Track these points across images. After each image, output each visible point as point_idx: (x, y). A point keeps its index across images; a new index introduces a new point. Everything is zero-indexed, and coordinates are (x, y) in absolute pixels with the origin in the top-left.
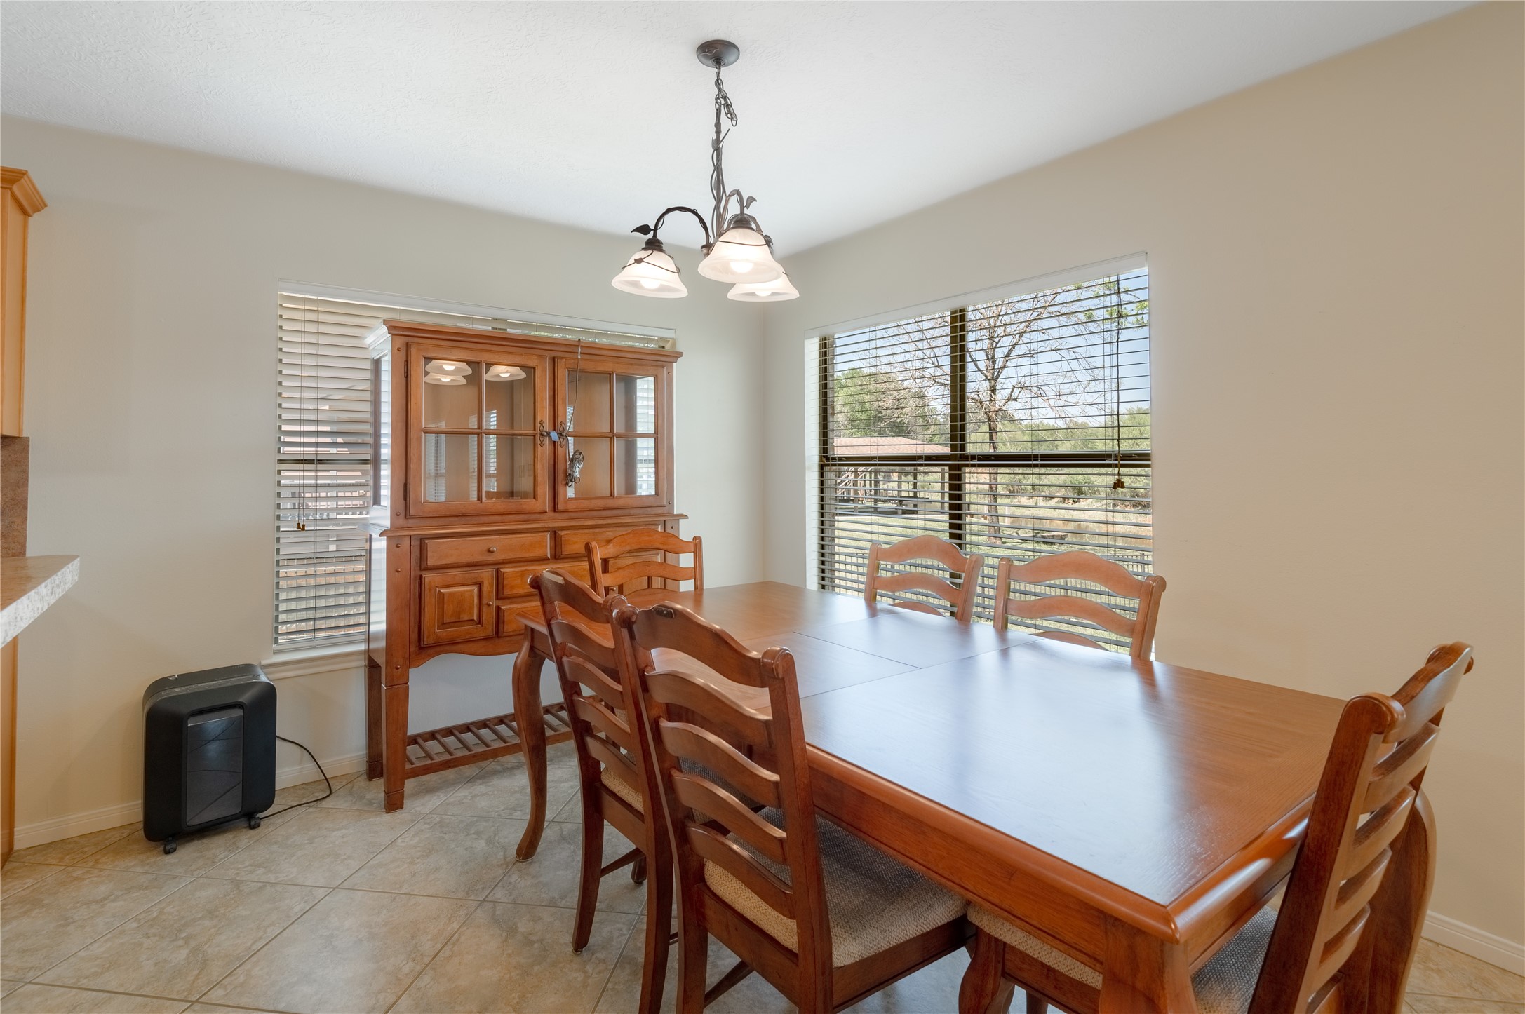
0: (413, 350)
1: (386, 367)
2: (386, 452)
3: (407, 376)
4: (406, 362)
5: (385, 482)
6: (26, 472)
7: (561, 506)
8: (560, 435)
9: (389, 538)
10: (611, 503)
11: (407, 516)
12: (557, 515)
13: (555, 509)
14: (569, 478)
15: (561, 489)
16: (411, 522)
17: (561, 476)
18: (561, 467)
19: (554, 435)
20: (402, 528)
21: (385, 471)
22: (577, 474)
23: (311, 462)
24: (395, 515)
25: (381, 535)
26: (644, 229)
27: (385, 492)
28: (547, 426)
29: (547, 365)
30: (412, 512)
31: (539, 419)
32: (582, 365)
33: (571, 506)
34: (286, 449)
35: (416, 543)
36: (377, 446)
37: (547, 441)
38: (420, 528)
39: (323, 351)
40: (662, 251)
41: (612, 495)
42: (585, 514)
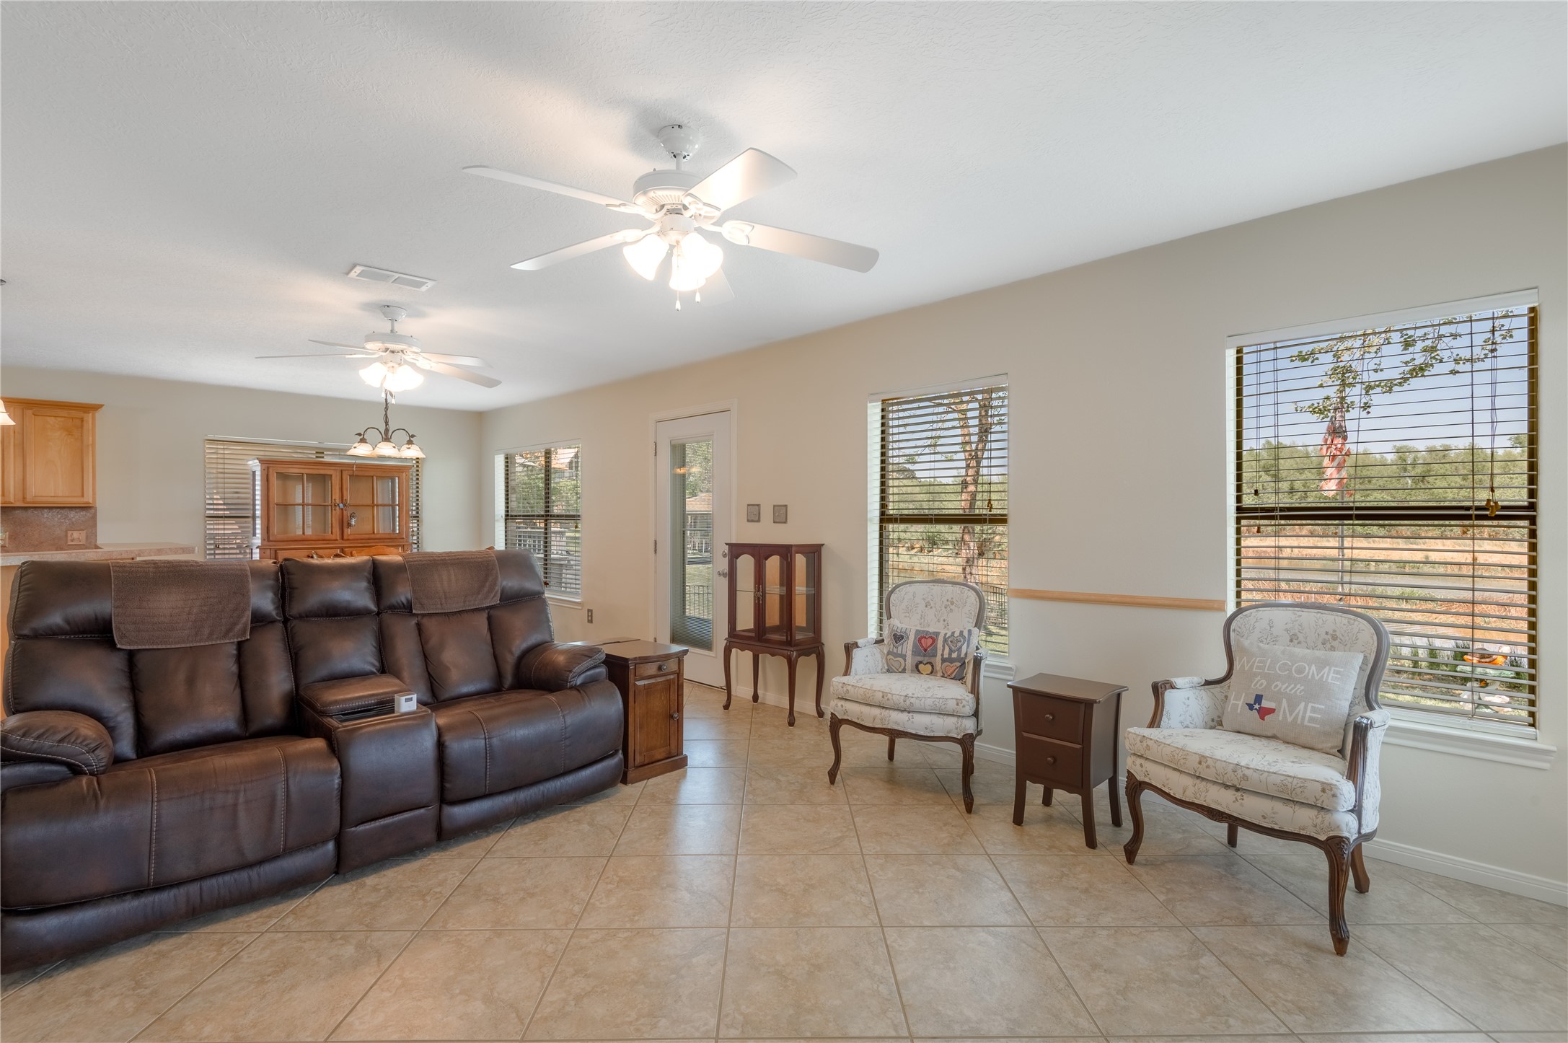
0: (271, 470)
1: (258, 478)
2: (258, 513)
3: (268, 480)
4: (268, 475)
5: (258, 526)
6: (96, 521)
7: (345, 538)
8: (345, 505)
9: (260, 549)
10: (373, 536)
11: (269, 541)
12: (344, 542)
13: (342, 539)
14: (349, 525)
15: (345, 530)
16: (271, 543)
17: (345, 524)
18: (345, 520)
19: (341, 506)
20: (266, 545)
21: (258, 521)
22: (353, 523)
23: (222, 517)
24: (263, 540)
25: (257, 548)
26: (360, 434)
27: (258, 532)
28: (338, 502)
29: (339, 474)
30: (271, 539)
31: (333, 498)
32: (356, 473)
33: (351, 537)
34: (208, 512)
35: (273, 552)
36: (254, 510)
37: (338, 508)
38: (275, 546)
39: (226, 461)
40: (366, 443)
41: (374, 533)
42: (359, 541)
